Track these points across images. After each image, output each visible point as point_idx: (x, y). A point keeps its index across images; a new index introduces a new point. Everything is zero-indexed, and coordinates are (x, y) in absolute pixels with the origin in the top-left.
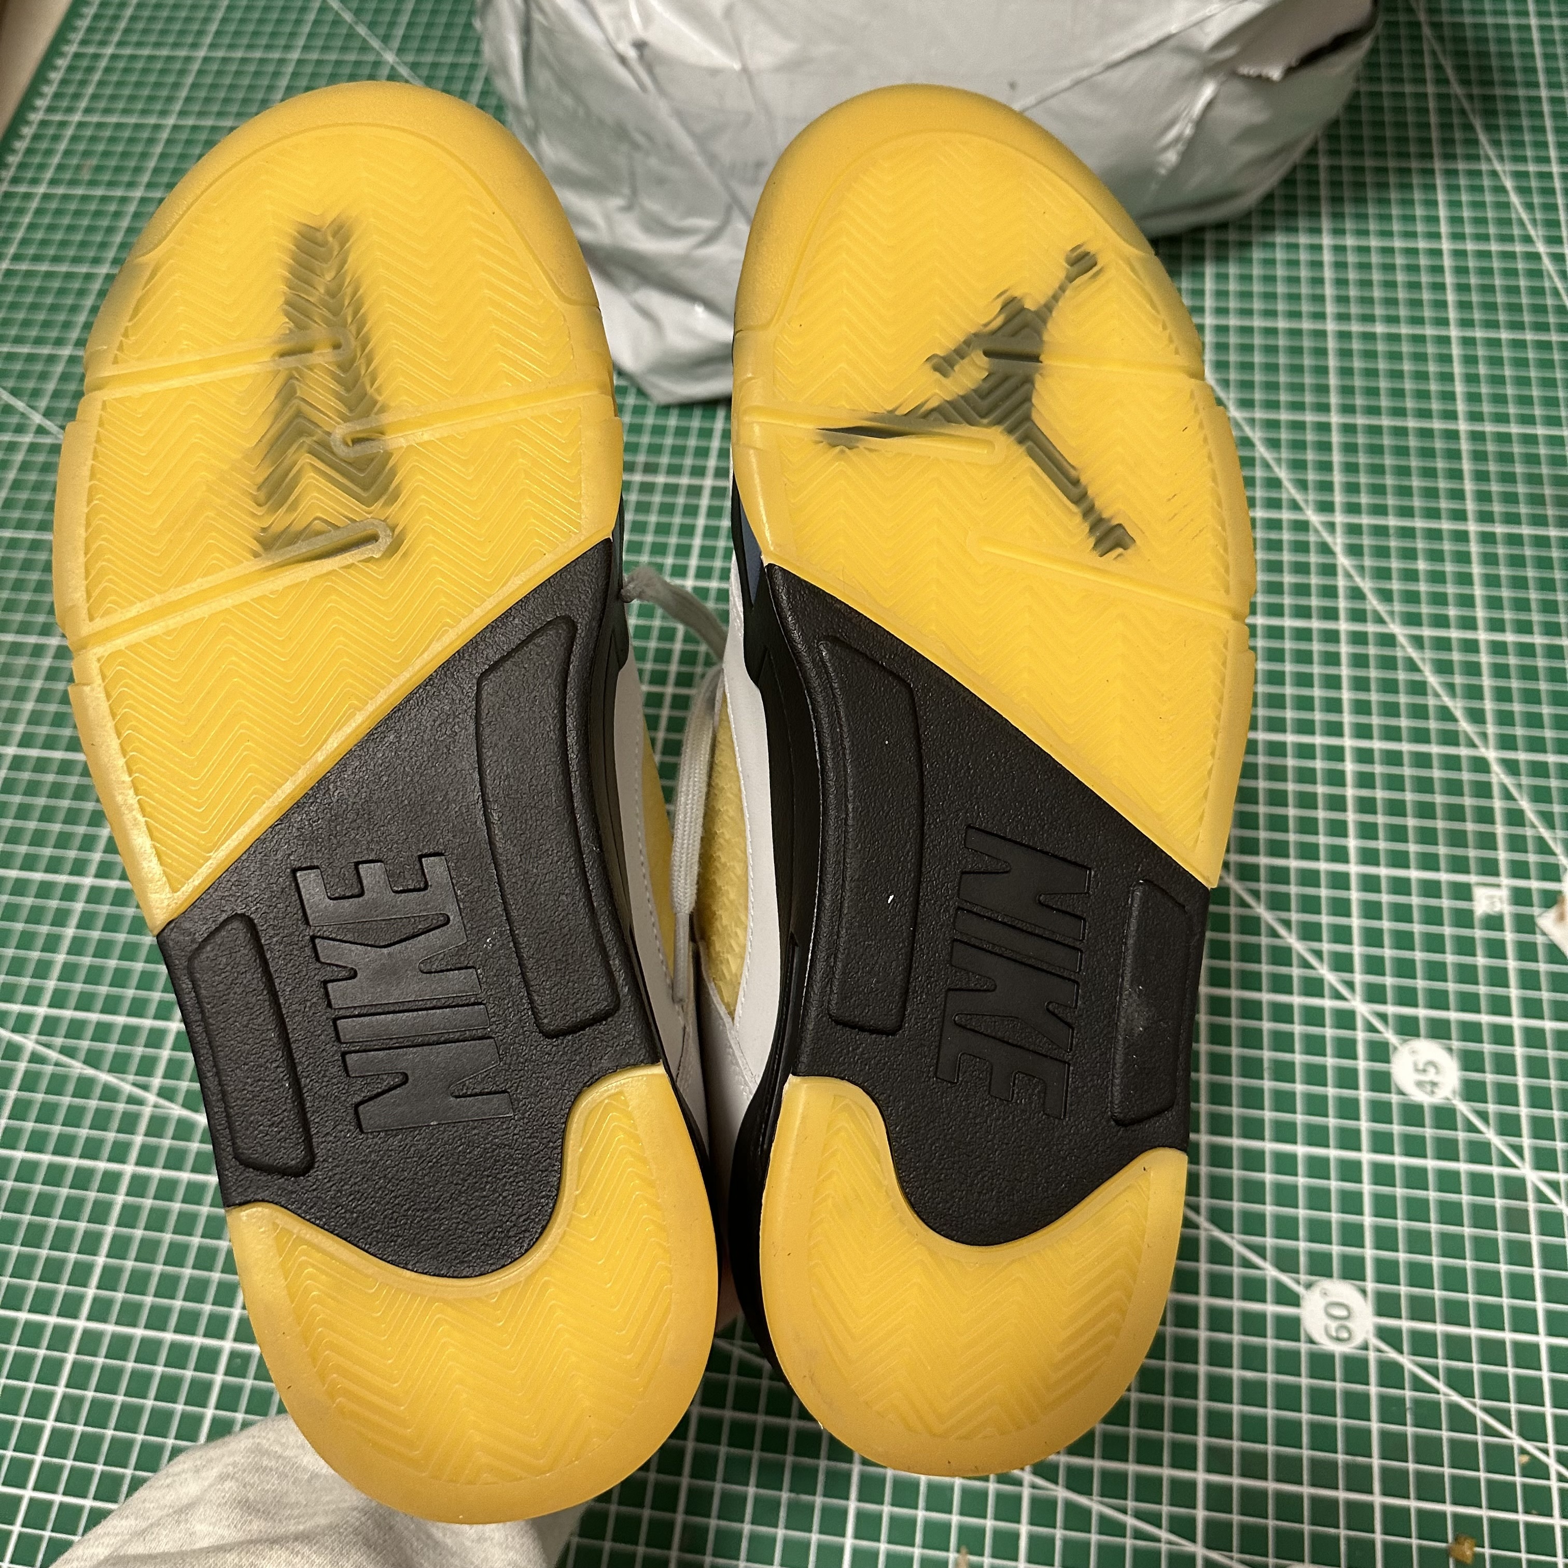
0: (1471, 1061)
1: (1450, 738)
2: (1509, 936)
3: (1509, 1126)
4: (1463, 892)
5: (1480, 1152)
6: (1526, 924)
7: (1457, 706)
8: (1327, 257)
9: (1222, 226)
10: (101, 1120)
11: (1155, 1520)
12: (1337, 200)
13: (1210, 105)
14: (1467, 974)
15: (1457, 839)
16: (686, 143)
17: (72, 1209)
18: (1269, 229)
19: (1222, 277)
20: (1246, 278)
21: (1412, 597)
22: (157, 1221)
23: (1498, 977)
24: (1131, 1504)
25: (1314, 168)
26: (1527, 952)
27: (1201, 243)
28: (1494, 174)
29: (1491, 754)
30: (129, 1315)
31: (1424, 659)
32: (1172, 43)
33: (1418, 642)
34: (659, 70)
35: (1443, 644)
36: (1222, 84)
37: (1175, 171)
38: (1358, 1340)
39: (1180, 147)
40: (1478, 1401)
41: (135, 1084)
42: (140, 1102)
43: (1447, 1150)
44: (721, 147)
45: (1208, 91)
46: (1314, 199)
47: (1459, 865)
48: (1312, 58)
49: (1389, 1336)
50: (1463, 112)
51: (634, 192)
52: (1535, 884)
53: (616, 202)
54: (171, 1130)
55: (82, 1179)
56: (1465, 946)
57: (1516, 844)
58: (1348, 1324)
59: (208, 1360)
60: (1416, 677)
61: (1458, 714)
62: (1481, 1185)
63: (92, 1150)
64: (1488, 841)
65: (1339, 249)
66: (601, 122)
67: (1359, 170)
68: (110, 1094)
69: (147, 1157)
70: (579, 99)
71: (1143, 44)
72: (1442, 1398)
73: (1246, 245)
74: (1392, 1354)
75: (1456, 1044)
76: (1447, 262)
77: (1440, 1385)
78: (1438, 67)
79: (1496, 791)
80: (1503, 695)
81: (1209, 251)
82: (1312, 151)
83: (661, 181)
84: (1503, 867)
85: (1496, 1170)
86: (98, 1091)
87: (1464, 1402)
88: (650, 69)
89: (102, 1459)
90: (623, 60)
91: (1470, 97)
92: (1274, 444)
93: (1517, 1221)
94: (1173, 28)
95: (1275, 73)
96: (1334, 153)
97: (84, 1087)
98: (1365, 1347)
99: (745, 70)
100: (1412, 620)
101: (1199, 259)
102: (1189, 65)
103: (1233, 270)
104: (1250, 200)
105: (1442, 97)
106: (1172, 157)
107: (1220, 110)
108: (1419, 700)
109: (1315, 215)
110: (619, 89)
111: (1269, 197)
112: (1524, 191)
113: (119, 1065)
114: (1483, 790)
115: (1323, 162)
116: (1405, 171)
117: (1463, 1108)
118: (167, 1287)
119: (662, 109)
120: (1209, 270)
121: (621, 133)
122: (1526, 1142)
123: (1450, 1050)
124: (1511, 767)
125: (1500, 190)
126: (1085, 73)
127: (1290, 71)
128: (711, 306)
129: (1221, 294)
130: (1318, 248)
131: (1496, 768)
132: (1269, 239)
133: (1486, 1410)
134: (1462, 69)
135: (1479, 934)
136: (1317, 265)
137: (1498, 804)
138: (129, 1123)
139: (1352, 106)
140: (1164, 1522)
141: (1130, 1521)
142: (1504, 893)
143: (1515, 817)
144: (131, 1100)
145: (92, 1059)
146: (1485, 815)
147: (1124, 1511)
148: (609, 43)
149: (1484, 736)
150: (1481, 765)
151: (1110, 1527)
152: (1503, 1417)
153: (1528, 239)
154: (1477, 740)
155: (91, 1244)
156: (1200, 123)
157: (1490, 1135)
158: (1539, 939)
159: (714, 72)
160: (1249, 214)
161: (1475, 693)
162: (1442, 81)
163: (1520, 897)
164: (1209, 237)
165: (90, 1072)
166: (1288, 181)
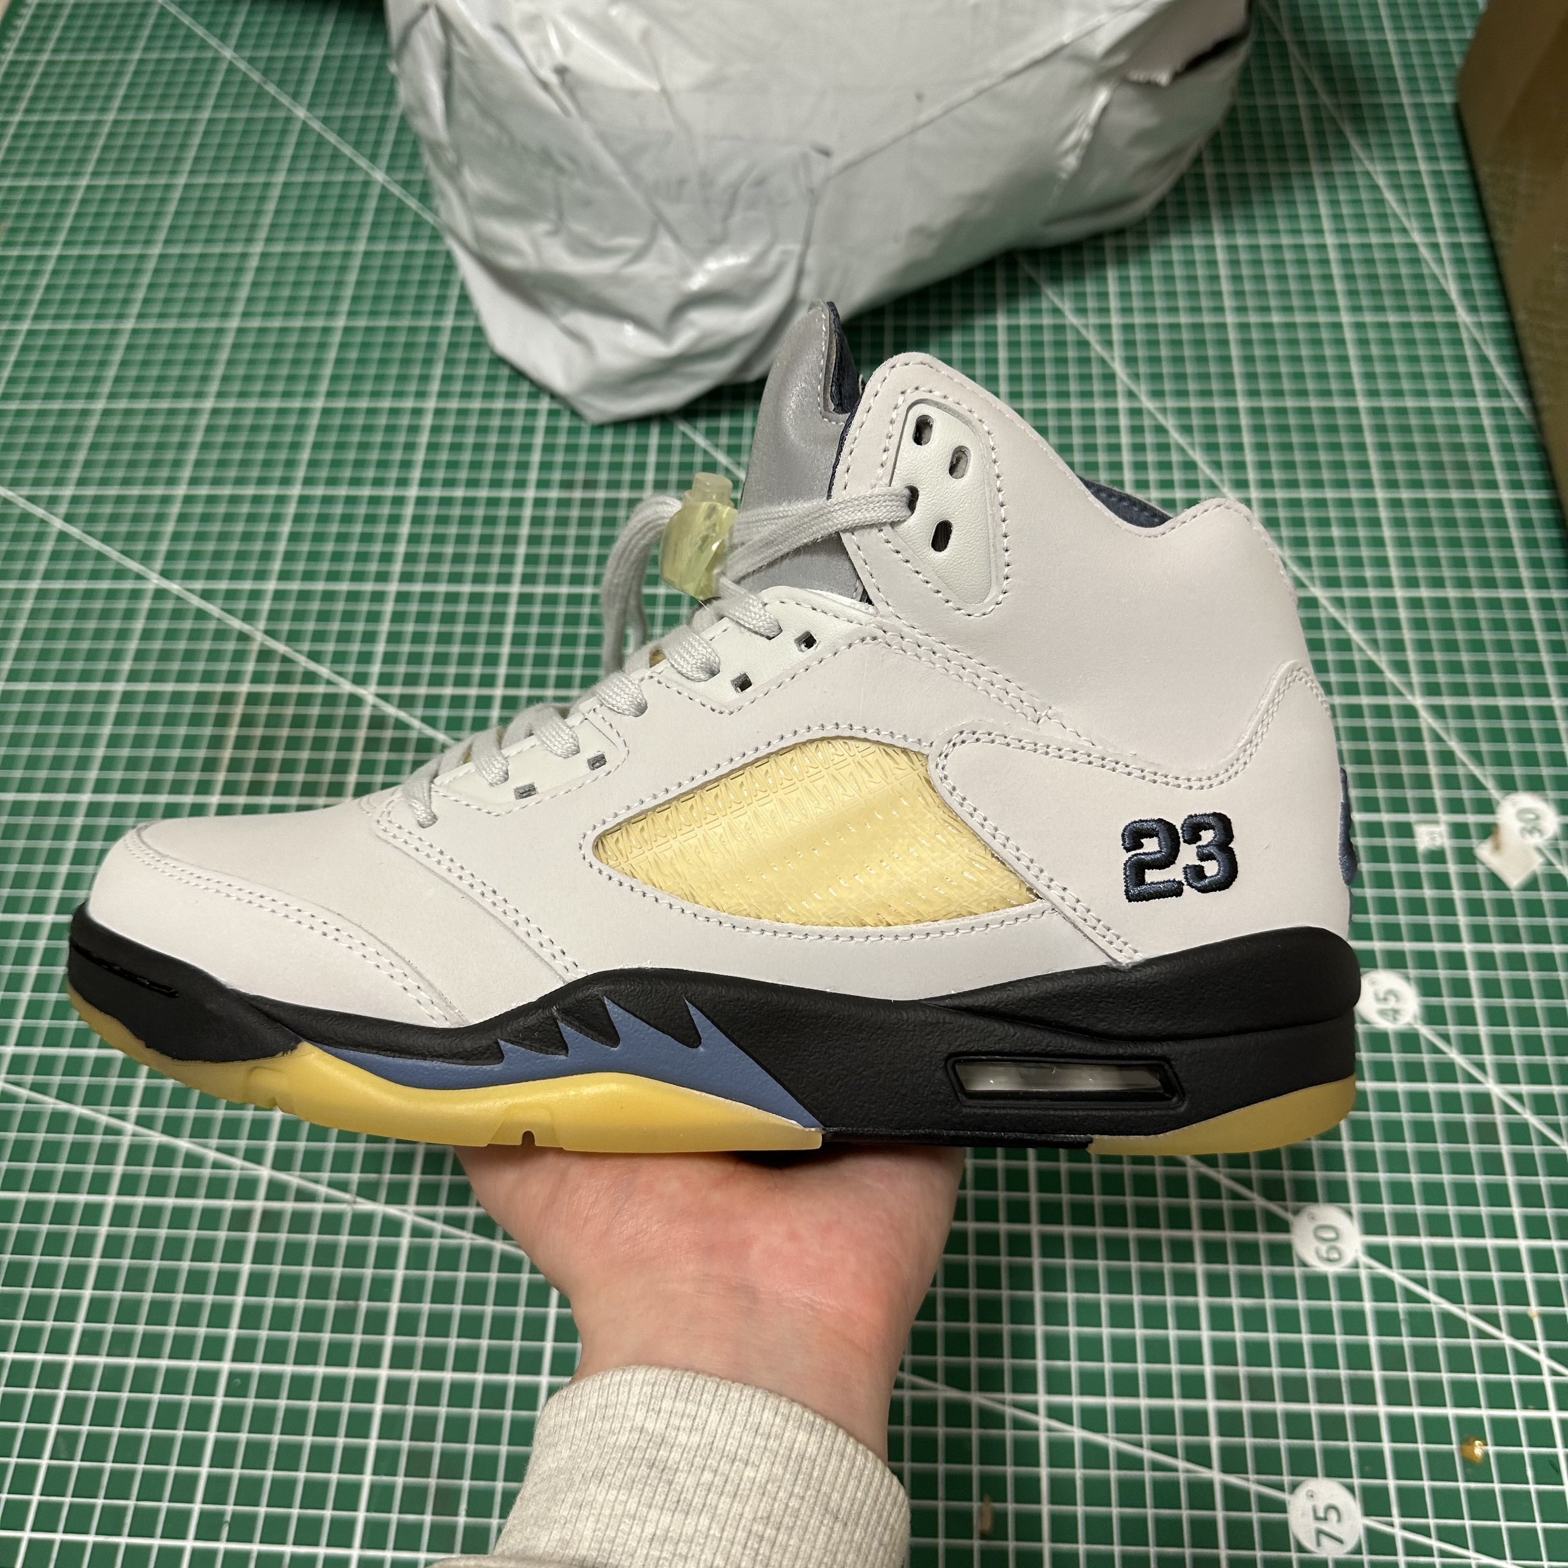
0: (1428, 988)
1: (1379, 689)
2: (1452, 868)
3: (1470, 1045)
4: (1405, 830)
5: (1446, 1072)
6: (1467, 856)
7: (1382, 659)
8: (1221, 256)
9: (1119, 232)
10: (79, 1153)
11: (1170, 1450)
12: (1225, 204)
13: (1105, 110)
14: (1417, 906)
15: (1394, 781)
16: (609, 163)
17: (54, 1244)
18: (1164, 233)
19: (1124, 280)
20: (1147, 279)
21: (1330, 562)
22: (144, 1248)
23: (1446, 907)
24: (1146, 1437)
25: (1200, 176)
26: (1470, 881)
27: (1100, 249)
28: (1367, 174)
29: (1418, 701)
30: (121, 1345)
31: (1347, 618)
32: (1066, 52)
33: (1339, 602)
34: (581, 95)
35: (1363, 603)
36: (1114, 91)
37: (1076, 176)
38: (1349, 1259)
39: (1078, 152)
40: (1467, 1306)
41: (111, 1115)
42: (118, 1132)
43: (1414, 1072)
44: (644, 166)
45: (1102, 97)
46: (1204, 205)
47: (1399, 805)
48: (1196, 63)
49: (1378, 1253)
50: (1333, 120)
51: (561, 216)
52: (1471, 818)
53: (541, 227)
54: (151, 1156)
55: (63, 1213)
56: (1412, 881)
57: (1451, 782)
58: (1338, 1244)
59: (207, 1383)
60: (1340, 635)
61: (1383, 666)
62: (1450, 1102)
63: (71, 1183)
64: (1423, 781)
65: (1232, 248)
66: (525, 148)
67: (1243, 176)
68: (86, 1126)
69: (129, 1185)
70: (502, 127)
71: (1038, 53)
72: (1434, 1308)
73: (1143, 249)
74: (1382, 1270)
75: (1413, 972)
76: (1333, 255)
77: (1430, 1295)
78: (1307, 81)
79: (1426, 734)
80: (1424, 646)
81: (1109, 255)
82: (1198, 161)
83: (587, 202)
84: (1439, 805)
85: (1462, 1088)
86: (73, 1125)
87: (1454, 1309)
88: (571, 92)
89: (102, 1492)
90: (545, 86)
91: (1339, 106)
92: (1187, 429)
93: (1487, 1133)
94: (1066, 38)
95: (1163, 78)
96: (1218, 161)
97: (59, 1121)
98: (1356, 1265)
99: (664, 91)
100: (1332, 582)
101: (1101, 264)
102: (1083, 72)
103: (1134, 272)
104: (1144, 205)
105: (1315, 108)
106: (1071, 162)
107: (1115, 115)
108: (1345, 656)
109: (1205, 218)
110: (541, 114)
111: (1161, 204)
112: (1397, 188)
113: (93, 1097)
114: (1414, 734)
115: (1209, 170)
116: (1285, 176)
117: (1425, 1031)
118: (159, 1313)
119: (586, 133)
120: (1112, 274)
121: (546, 158)
122: (1488, 1058)
123: (1407, 978)
124: (1439, 712)
125: (1375, 187)
126: (986, 83)
127: (1177, 76)
128: (640, 323)
129: (1125, 295)
130: (1211, 248)
131: (1424, 714)
132: (1164, 242)
133: (1478, 1315)
134: (1329, 81)
135: (1423, 868)
136: (1212, 263)
137: (1429, 747)
138: (108, 1154)
139: (1231, 117)
140: (1180, 1452)
141: (1147, 1454)
142: (1443, 829)
143: (1447, 758)
144: (109, 1130)
145: (65, 1094)
146: (1419, 758)
147: (1140, 1445)
148: (532, 70)
149: (1410, 685)
150: (1410, 712)
151: (1128, 1462)
152: (1493, 1320)
153: (1404, 231)
154: (1403, 689)
155: (76, 1277)
156: (1097, 128)
157: (1455, 1055)
158: (1480, 869)
159: (635, 94)
160: (1143, 221)
161: (1397, 646)
162: (1312, 93)
163: (1460, 831)
164: (1109, 243)
165: (63, 1106)
166: (1178, 188)
